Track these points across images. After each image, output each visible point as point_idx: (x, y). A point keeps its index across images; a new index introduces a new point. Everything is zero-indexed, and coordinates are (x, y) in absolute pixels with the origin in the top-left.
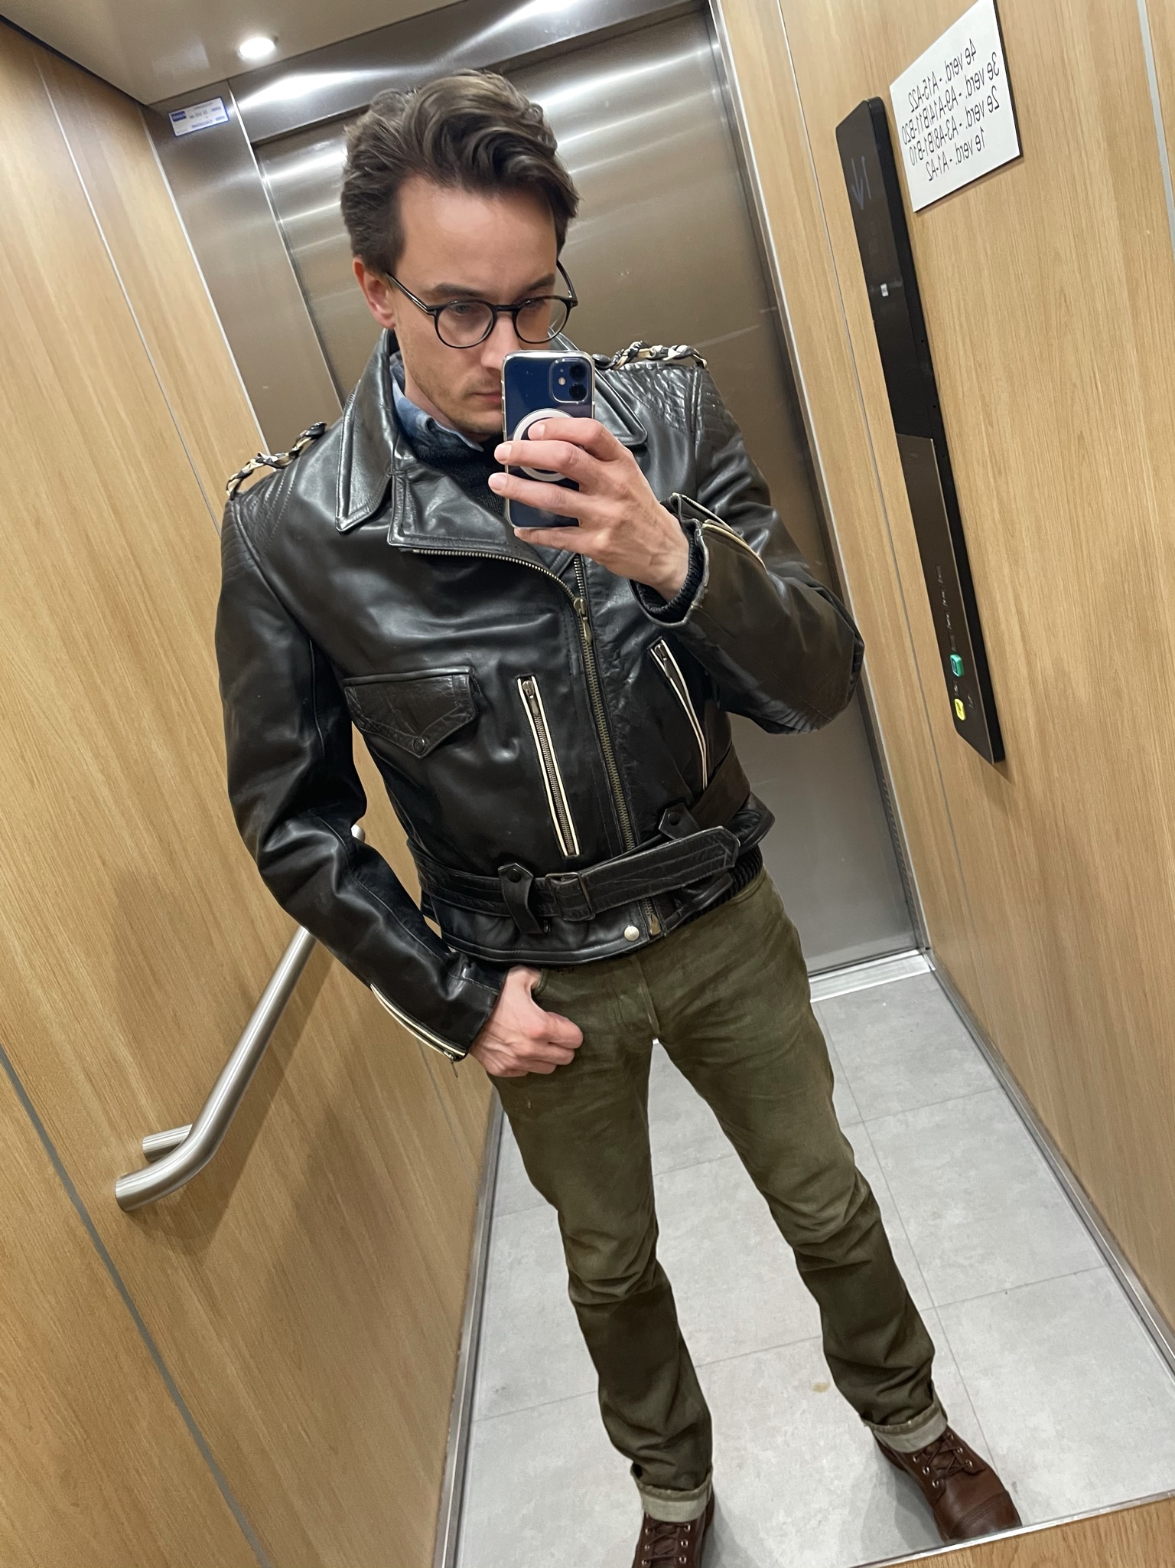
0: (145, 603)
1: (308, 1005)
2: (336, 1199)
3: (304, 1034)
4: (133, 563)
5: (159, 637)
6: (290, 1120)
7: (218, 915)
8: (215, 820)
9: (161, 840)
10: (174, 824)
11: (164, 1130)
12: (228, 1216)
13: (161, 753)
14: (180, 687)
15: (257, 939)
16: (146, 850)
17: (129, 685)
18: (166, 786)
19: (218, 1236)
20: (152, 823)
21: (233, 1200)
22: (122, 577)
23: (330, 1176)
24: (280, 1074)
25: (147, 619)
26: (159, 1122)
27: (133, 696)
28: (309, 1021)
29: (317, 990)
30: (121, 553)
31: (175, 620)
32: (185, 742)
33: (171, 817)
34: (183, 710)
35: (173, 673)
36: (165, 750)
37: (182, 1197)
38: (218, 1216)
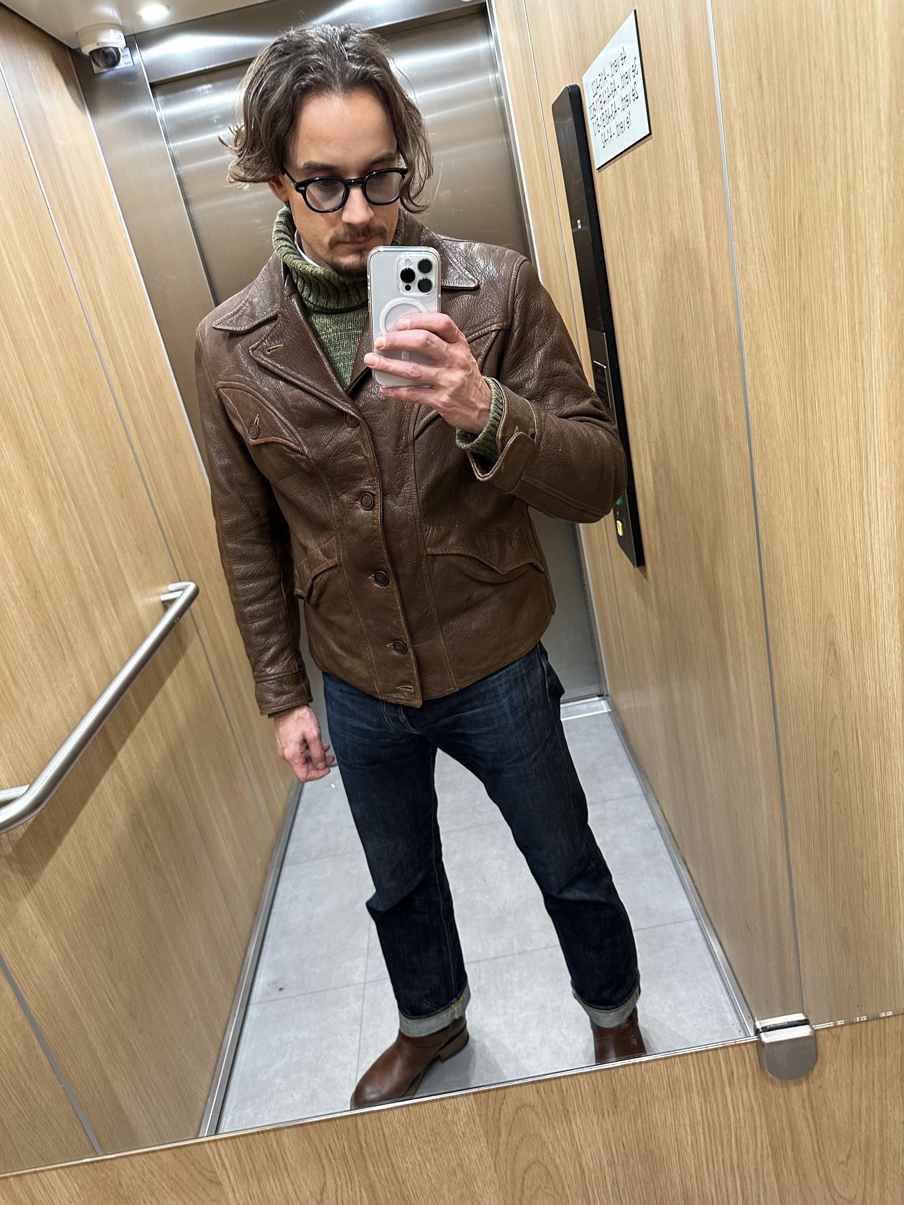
0: (33, 411)
1: (143, 709)
2: (153, 847)
3: (136, 730)
4: (26, 381)
5: (42, 436)
6: (118, 788)
7: (72, 640)
8: (76, 572)
9: (28, 581)
10: (41, 571)
11: (11, 787)
12: (60, 851)
13: (35, 519)
14: (56, 474)
15: (103, 658)
16: (15, 589)
17: (13, 469)
18: (37, 544)
19: (51, 863)
20: (21, 569)
21: (67, 841)
22: (15, 391)
23: (149, 829)
24: (114, 755)
25: (34, 422)
26: (9, 781)
27: (16, 478)
28: (142, 720)
29: (151, 698)
30: (16, 373)
31: (57, 425)
32: (56, 513)
33: (38, 566)
34: (56, 488)
35: (51, 463)
36: (39, 518)
37: (23, 836)
38: (52, 851)
